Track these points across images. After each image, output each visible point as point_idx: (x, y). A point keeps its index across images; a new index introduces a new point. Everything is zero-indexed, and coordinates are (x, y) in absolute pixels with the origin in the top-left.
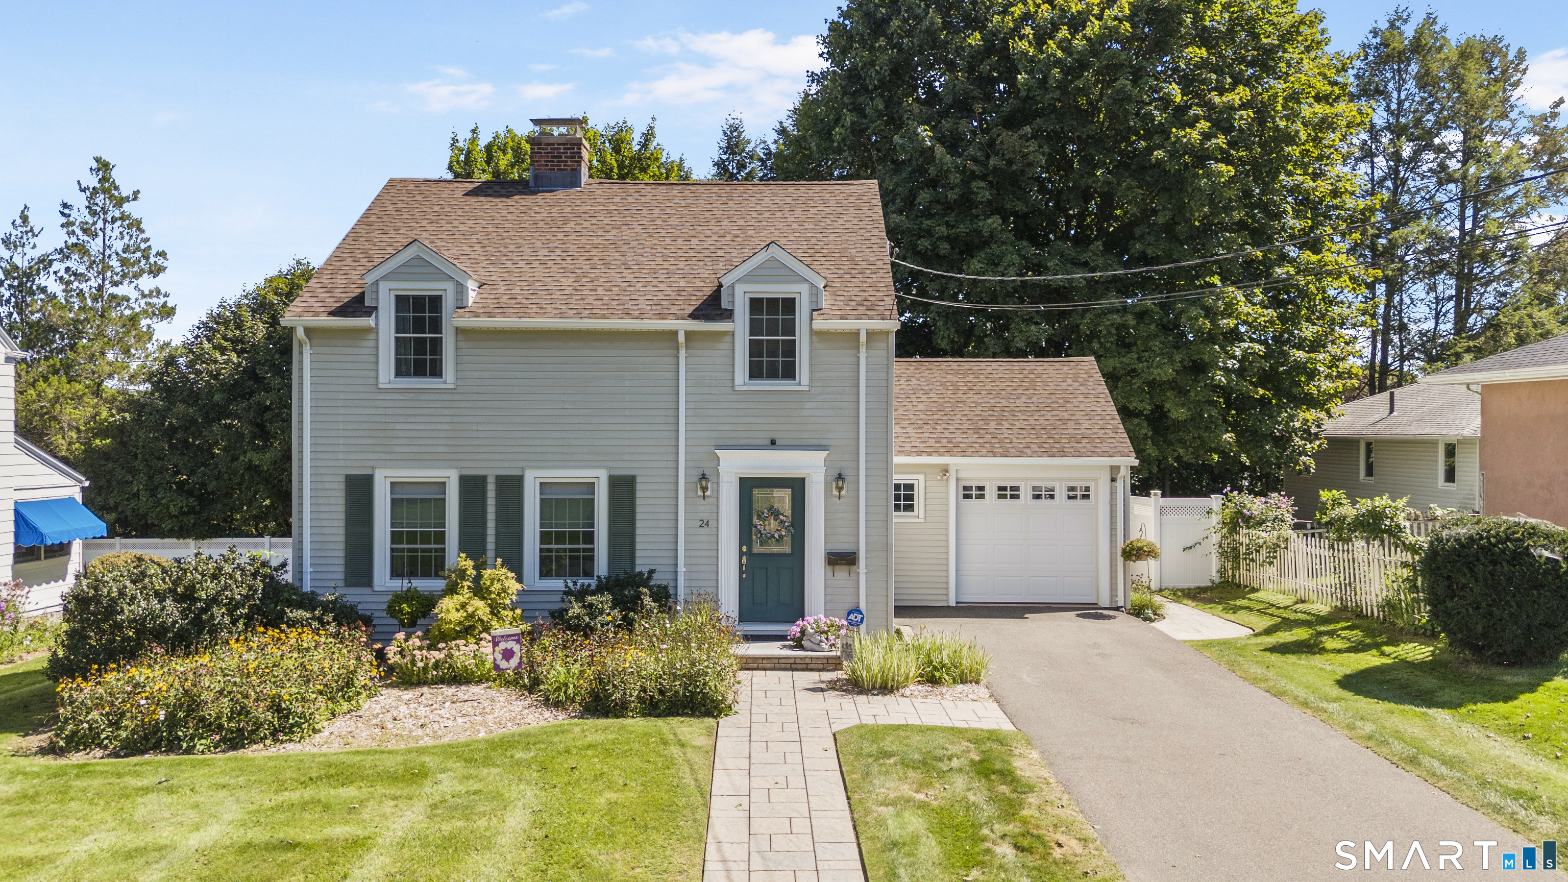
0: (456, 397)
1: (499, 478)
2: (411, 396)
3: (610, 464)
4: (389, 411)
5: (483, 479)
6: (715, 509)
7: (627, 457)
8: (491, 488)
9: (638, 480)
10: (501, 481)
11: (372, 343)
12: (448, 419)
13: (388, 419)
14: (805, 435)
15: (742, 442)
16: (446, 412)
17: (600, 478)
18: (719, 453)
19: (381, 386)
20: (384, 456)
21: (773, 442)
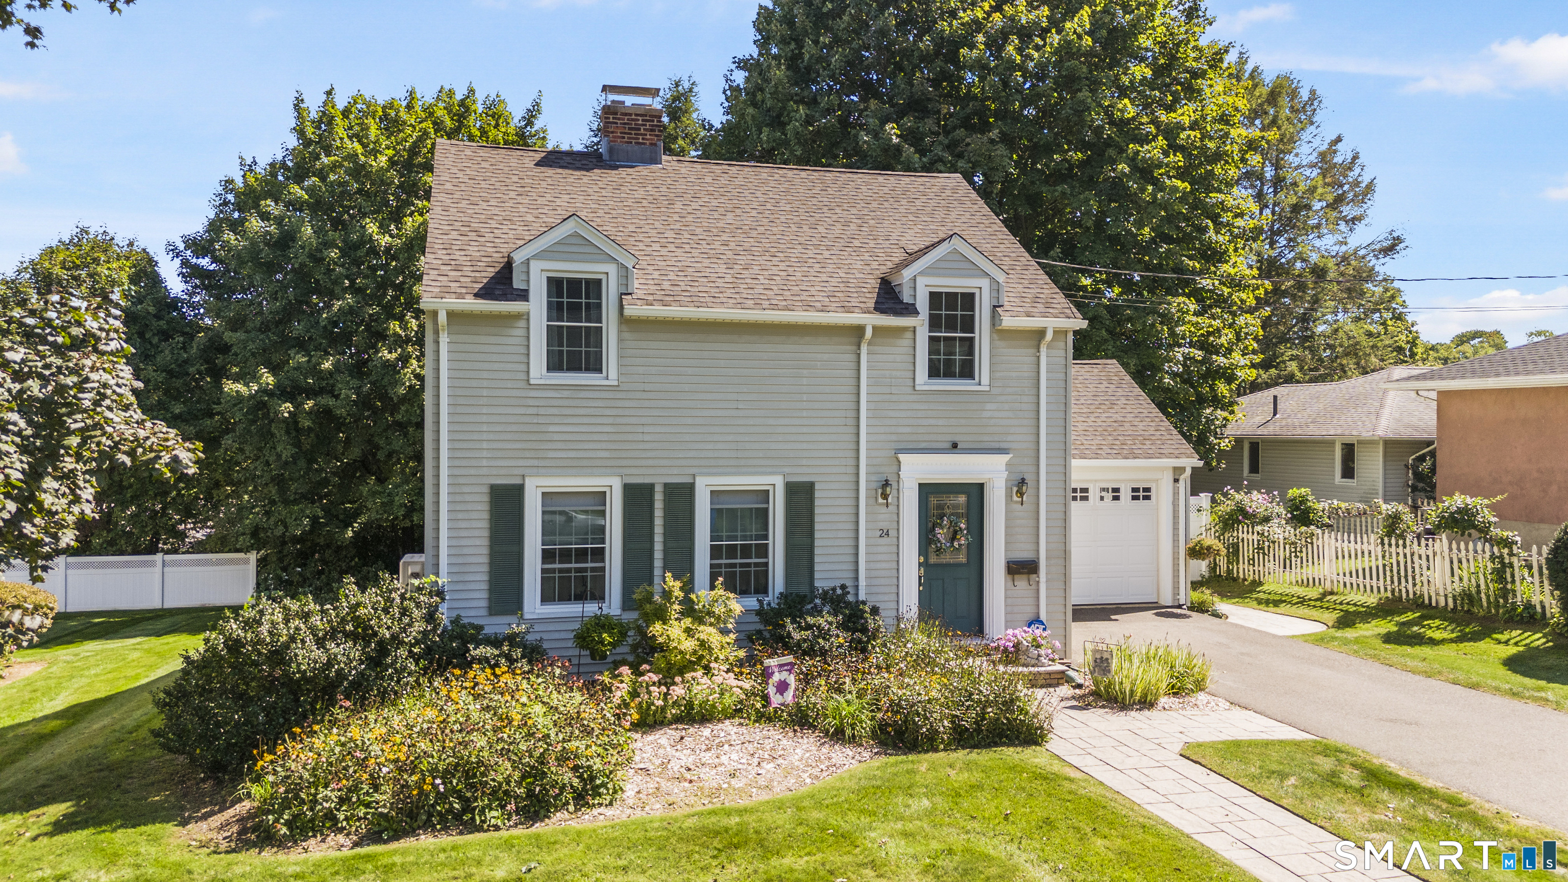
0: (619, 395)
1: (666, 485)
2: (566, 394)
3: (787, 470)
4: (542, 411)
5: (649, 489)
6: (895, 517)
7: (804, 462)
8: (659, 497)
9: (817, 487)
10: (671, 490)
11: (521, 332)
12: (610, 420)
13: (541, 420)
14: (986, 438)
15: (923, 445)
16: (608, 412)
17: (775, 484)
18: (902, 457)
19: (532, 382)
20: (536, 463)
21: (955, 446)
